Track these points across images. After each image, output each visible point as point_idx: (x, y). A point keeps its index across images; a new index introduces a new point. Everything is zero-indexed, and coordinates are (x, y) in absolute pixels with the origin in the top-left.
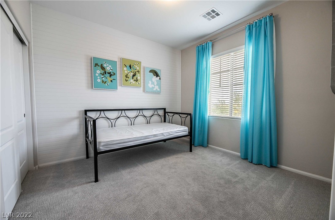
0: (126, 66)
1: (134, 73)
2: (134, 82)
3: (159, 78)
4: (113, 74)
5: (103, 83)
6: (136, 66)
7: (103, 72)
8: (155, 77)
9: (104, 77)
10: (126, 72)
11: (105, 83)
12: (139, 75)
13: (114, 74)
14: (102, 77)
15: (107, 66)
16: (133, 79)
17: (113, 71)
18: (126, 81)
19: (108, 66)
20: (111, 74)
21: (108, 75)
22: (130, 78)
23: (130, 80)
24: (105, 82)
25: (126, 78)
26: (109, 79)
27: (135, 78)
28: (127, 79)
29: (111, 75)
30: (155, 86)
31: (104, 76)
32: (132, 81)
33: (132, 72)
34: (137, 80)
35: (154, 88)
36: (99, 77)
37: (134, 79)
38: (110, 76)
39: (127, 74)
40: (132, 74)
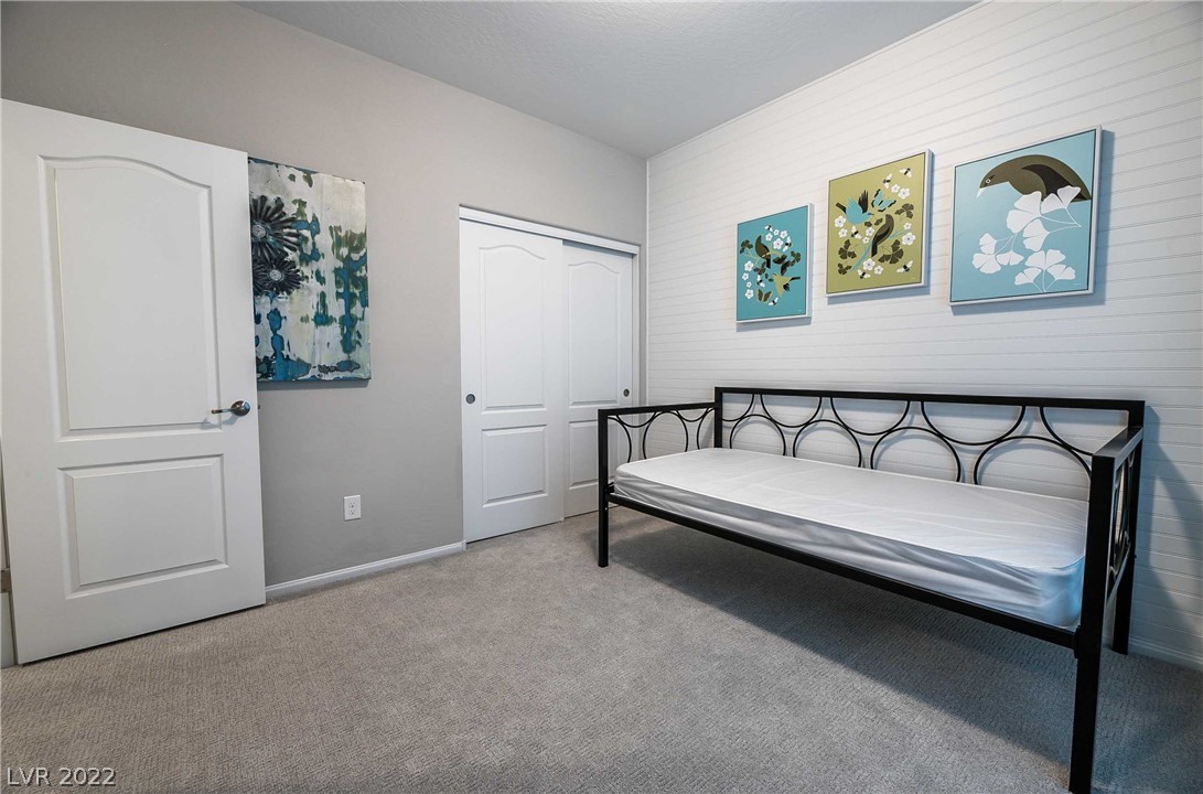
0: (844, 209)
1: (884, 222)
2: (879, 270)
3: (1069, 193)
4: (791, 259)
5: (760, 299)
6: (895, 188)
7: (761, 260)
8: (1038, 194)
9: (764, 279)
10: (843, 234)
11: (765, 300)
12: (907, 226)
13: (797, 257)
14: (759, 279)
15: (775, 238)
16: (874, 252)
17: (793, 248)
18: (842, 271)
19: (778, 236)
20: (786, 260)
21: (776, 268)
22: (859, 256)
23: (860, 264)
24: (767, 295)
25: (842, 261)
26: (780, 280)
27: (885, 247)
28: (845, 263)
29: (787, 264)
30: (1027, 253)
31: (764, 275)
32: (869, 264)
33: (873, 222)
34: (897, 254)
35: (1022, 267)
36: (749, 284)
37: (879, 255)
38: (783, 270)
39: (848, 243)
40: (871, 232)
